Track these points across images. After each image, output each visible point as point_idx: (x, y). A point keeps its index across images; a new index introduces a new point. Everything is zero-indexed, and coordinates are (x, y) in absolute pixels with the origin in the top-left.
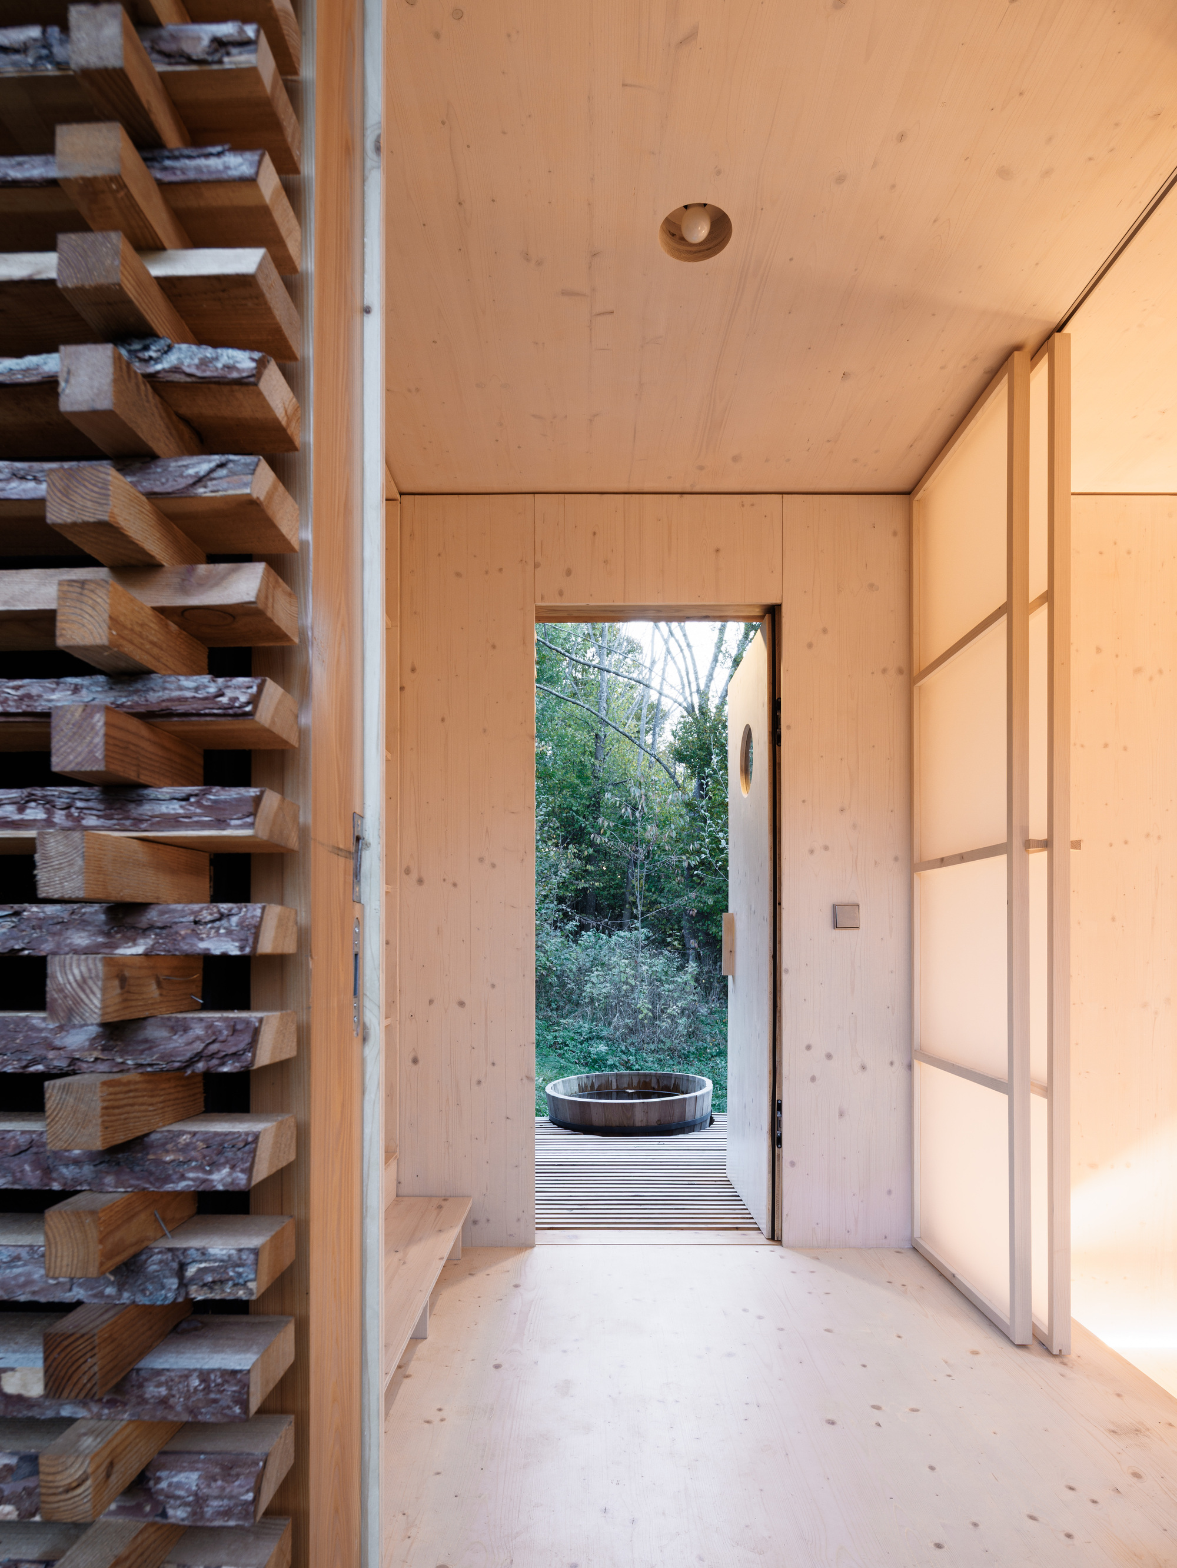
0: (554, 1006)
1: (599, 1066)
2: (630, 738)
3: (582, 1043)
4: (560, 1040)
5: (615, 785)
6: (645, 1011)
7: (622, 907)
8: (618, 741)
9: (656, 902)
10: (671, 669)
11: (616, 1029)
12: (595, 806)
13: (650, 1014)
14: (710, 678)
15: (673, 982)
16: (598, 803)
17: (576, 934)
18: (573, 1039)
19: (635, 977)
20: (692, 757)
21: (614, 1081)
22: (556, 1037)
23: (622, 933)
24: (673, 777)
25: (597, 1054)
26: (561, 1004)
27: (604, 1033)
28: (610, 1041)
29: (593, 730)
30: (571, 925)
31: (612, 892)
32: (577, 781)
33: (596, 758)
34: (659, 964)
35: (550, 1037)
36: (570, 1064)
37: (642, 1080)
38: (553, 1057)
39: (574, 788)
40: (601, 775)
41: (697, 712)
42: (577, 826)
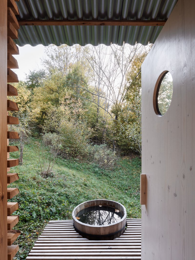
0: (88, 160)
1: (97, 173)
2: (103, 109)
3: (93, 168)
4: (89, 167)
5: (101, 117)
6: (106, 162)
7: (102, 139)
8: (101, 109)
9: (108, 138)
10: (111, 96)
11: (100, 165)
12: (97, 121)
13: (107, 162)
14: (118, 98)
15: (111, 155)
16: (98, 120)
17: (93, 145)
18: (92, 167)
19: (104, 155)
20: (115, 112)
21: (96, 203)
22: (88, 167)
23: (102, 145)
24: (111, 116)
25: (96, 170)
26: (90, 159)
27: (98, 166)
28: (99, 168)
29: (97, 107)
30: (92, 144)
31: (100, 136)
32: (94, 117)
33: (97, 112)
34: (108, 151)
35: (87, 167)
36: (91, 173)
37: (104, 203)
38: (88, 171)
39: (93, 118)
40: (98, 115)
41: (115, 104)
42: (94, 125)
